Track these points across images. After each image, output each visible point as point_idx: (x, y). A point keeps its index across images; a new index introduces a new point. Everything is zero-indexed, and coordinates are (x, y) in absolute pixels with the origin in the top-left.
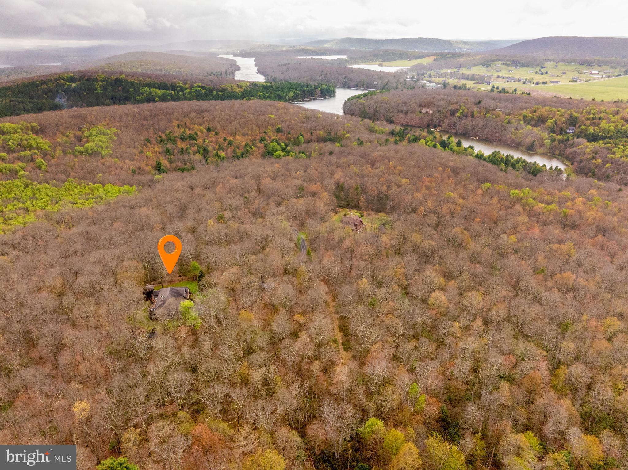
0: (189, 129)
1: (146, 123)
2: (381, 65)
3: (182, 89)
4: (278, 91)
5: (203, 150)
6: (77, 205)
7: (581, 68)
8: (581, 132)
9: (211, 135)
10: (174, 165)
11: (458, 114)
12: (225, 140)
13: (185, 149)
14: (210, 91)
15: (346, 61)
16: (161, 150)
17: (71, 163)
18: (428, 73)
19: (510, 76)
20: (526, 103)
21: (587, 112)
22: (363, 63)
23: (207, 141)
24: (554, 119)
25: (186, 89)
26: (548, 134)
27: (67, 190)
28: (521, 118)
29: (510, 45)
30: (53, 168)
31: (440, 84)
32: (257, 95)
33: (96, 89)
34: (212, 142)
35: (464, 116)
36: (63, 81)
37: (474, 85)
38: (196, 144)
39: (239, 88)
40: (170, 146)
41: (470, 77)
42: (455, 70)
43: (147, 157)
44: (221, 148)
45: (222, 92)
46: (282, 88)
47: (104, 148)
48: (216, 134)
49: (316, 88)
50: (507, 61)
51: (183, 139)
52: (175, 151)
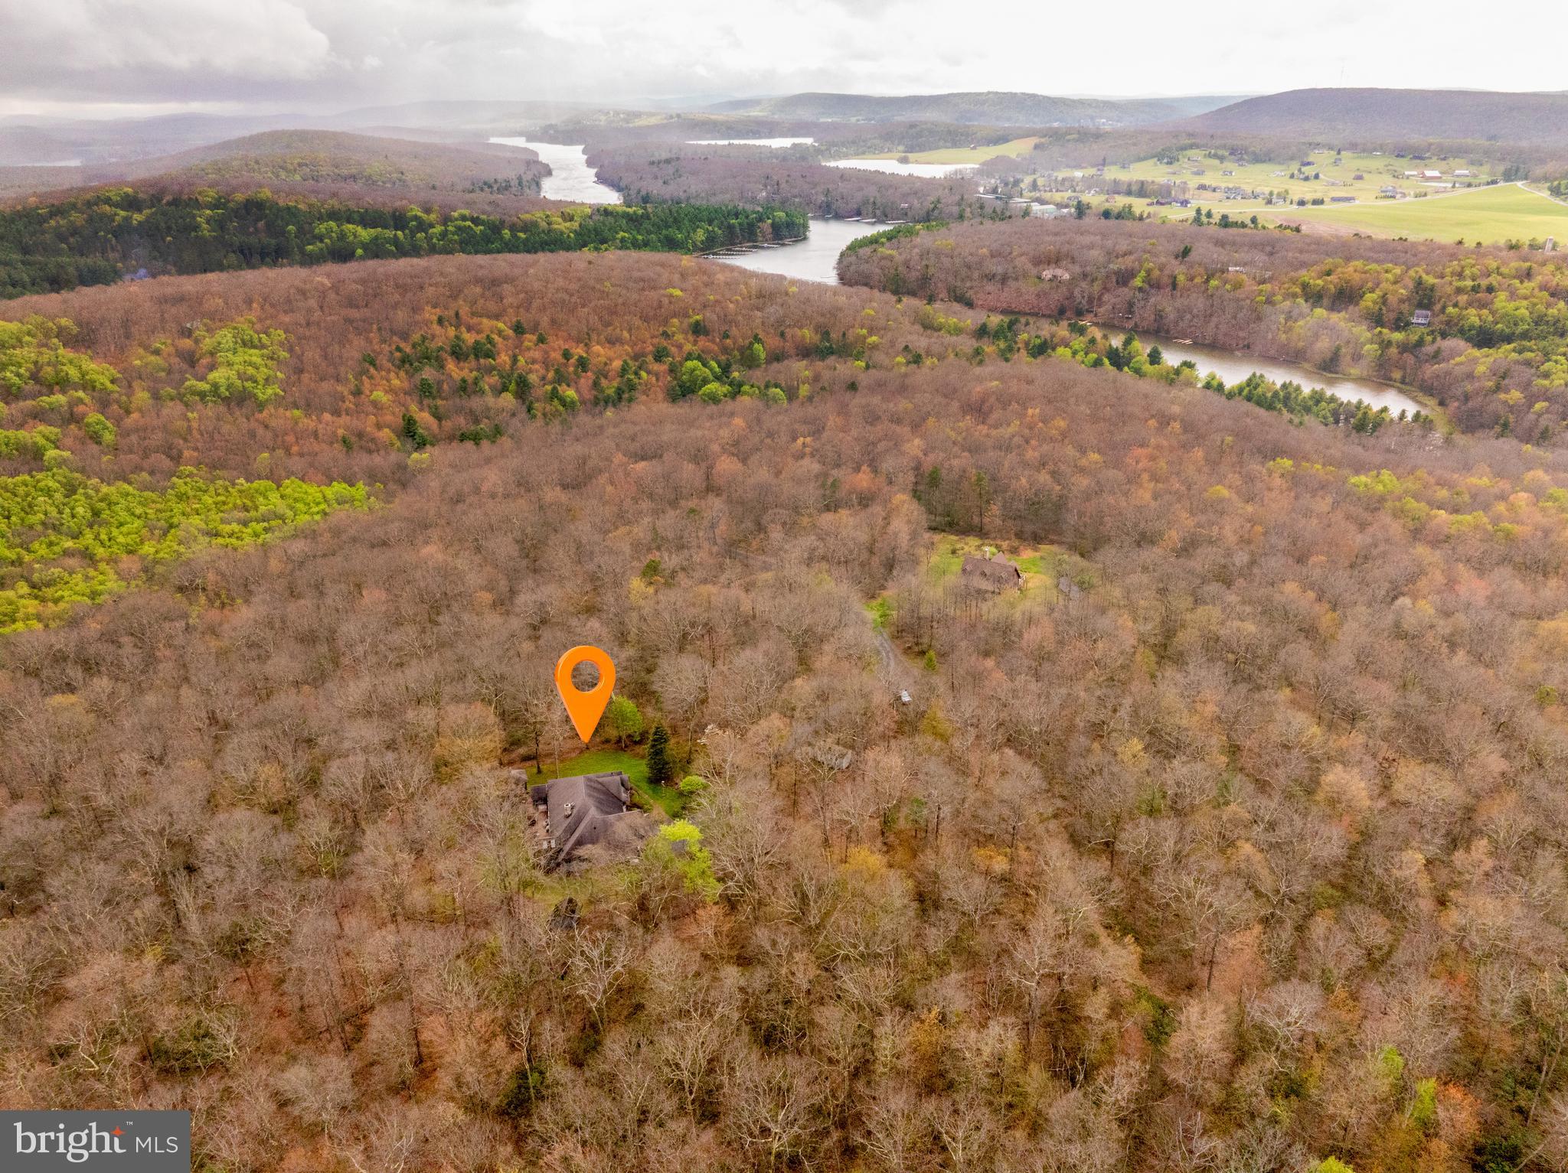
0: (469, 329)
1: (354, 314)
2: (904, 161)
3: (423, 226)
4: (667, 227)
5: (518, 384)
6: (220, 540)
7: (1400, 164)
8: (1448, 323)
9: (526, 343)
10: (448, 424)
11: (1138, 282)
12: (567, 355)
13: (470, 381)
14: (495, 228)
15: (818, 151)
16: (406, 385)
17: (180, 424)
18: (1028, 180)
19: (1231, 186)
20: (1301, 252)
21: (1453, 274)
22: (859, 154)
23: (522, 360)
24: (1378, 293)
25: (432, 226)
26: (1370, 329)
27: (181, 497)
28: (1298, 290)
29: (1214, 108)
30: (134, 438)
31: (1067, 206)
32: (614, 239)
33: (196, 228)
34: (534, 362)
35: (1151, 286)
36: (107, 208)
37: (1151, 209)
38: (493, 368)
39: (565, 220)
40: (428, 373)
41: (1134, 188)
42: (1092, 171)
43: (375, 404)
44: (560, 378)
45: (525, 229)
46: (676, 221)
47: (262, 382)
48: (542, 340)
49: (760, 220)
50: (1217, 148)
51: (458, 354)
52: (445, 386)
